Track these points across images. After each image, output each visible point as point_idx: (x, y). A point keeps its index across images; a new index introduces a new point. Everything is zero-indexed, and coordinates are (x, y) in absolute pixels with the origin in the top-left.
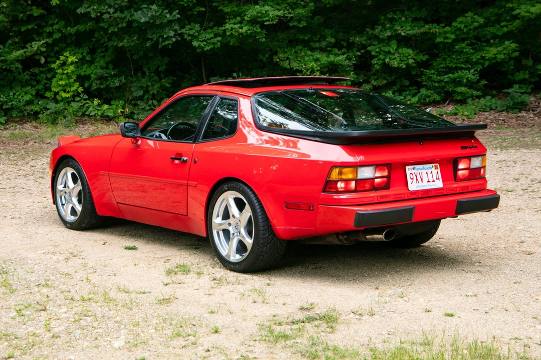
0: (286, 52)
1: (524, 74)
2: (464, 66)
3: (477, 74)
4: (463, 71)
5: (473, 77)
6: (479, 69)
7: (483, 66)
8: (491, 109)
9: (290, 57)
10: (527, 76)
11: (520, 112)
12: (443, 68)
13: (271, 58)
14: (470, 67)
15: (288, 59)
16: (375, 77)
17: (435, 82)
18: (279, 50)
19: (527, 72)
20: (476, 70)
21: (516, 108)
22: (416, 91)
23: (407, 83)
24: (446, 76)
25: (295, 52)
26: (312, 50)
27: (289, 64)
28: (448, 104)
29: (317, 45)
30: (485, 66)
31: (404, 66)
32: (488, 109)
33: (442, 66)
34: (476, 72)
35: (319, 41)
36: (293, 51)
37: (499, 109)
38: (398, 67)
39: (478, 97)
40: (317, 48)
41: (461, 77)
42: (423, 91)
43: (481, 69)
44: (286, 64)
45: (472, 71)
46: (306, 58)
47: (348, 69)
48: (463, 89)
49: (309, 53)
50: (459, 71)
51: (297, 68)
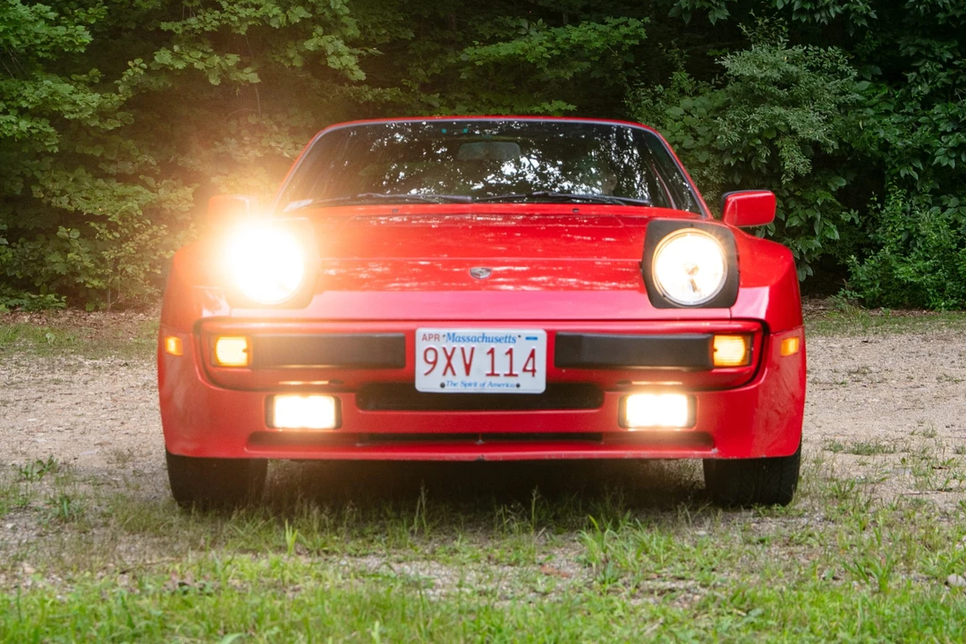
0: (54, 181)
9: (69, 190)
13: (27, 191)
15: (63, 192)
18: (38, 174)
25: (74, 180)
26: (106, 176)
27: (69, 203)
29: (112, 169)
35: (115, 162)
36: (71, 179)
40: (111, 176)
44: (63, 202)
46: (99, 193)
49: (100, 182)
51: (90, 211)
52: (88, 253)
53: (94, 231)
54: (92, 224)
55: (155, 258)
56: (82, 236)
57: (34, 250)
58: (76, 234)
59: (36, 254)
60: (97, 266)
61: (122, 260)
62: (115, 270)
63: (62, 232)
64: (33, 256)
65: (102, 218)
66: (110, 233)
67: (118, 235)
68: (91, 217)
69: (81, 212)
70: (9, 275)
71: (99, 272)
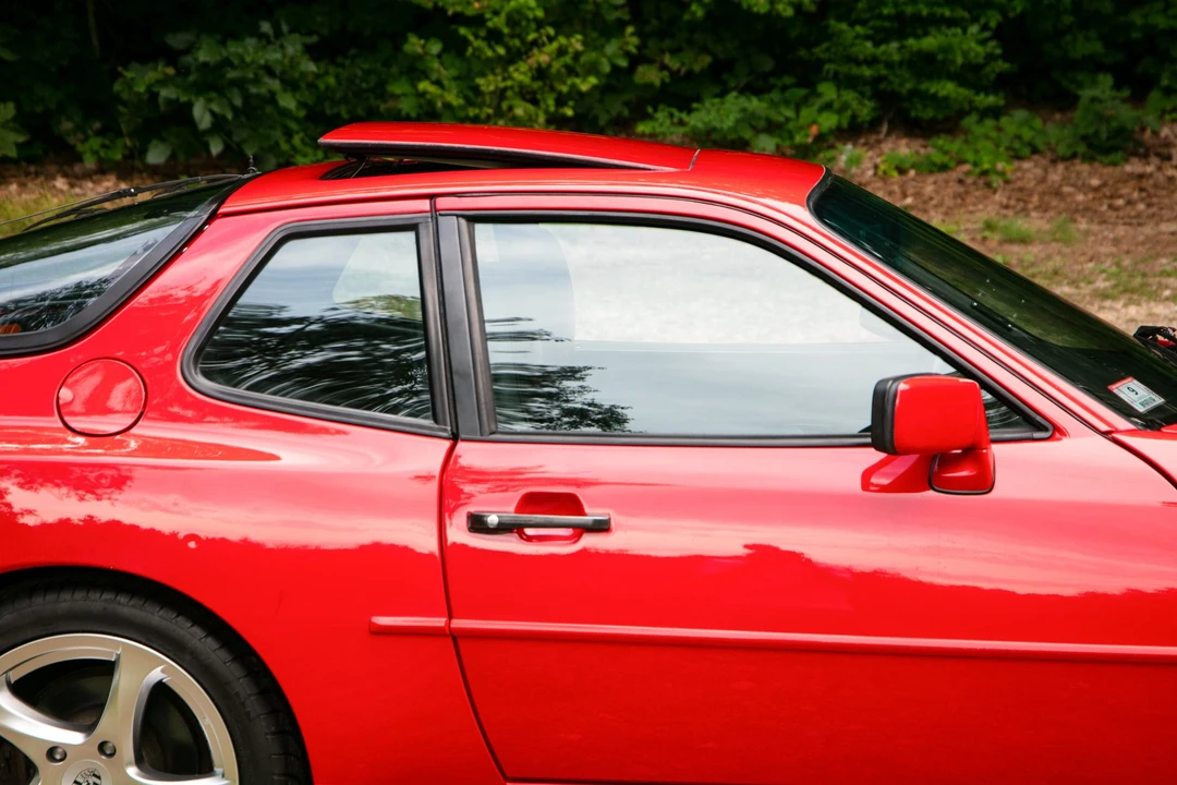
1: (1087, 39)
2: (947, 13)
3: (991, 39)
4: (944, 28)
5: (979, 49)
6: (993, 24)
7: (1005, 16)
8: (1035, 151)
10: (1097, 47)
11: (1127, 161)
12: (888, 17)
14: (966, 15)
16: (667, 43)
17: (858, 63)
19: (1093, 34)
20: (985, 28)
21: (1114, 149)
22: (803, 92)
23: (767, 64)
24: (894, 45)
28: (888, 134)
30: (1011, 15)
31: (789, 12)
32: (1026, 151)
33: (886, 11)
34: (987, 34)
37: (1062, 150)
38: (770, 13)
39: (995, 113)
41: (947, 49)
42: (828, 91)
43: (999, 26)
45: (974, 29)
47: (612, 16)
48: (948, 88)
50: (933, 30)
52: (456, 79)
53: (465, 42)
54: (463, 31)
55: (565, 89)
56: (445, 50)
57: (367, 73)
58: (435, 47)
59: (373, 79)
60: (469, 103)
61: (509, 93)
62: (498, 109)
63: (414, 44)
64: (367, 82)
65: (477, 21)
66: (491, 47)
67: (501, 51)
68: (459, 19)
69: (443, 11)
70: (328, 112)
71: (472, 112)
